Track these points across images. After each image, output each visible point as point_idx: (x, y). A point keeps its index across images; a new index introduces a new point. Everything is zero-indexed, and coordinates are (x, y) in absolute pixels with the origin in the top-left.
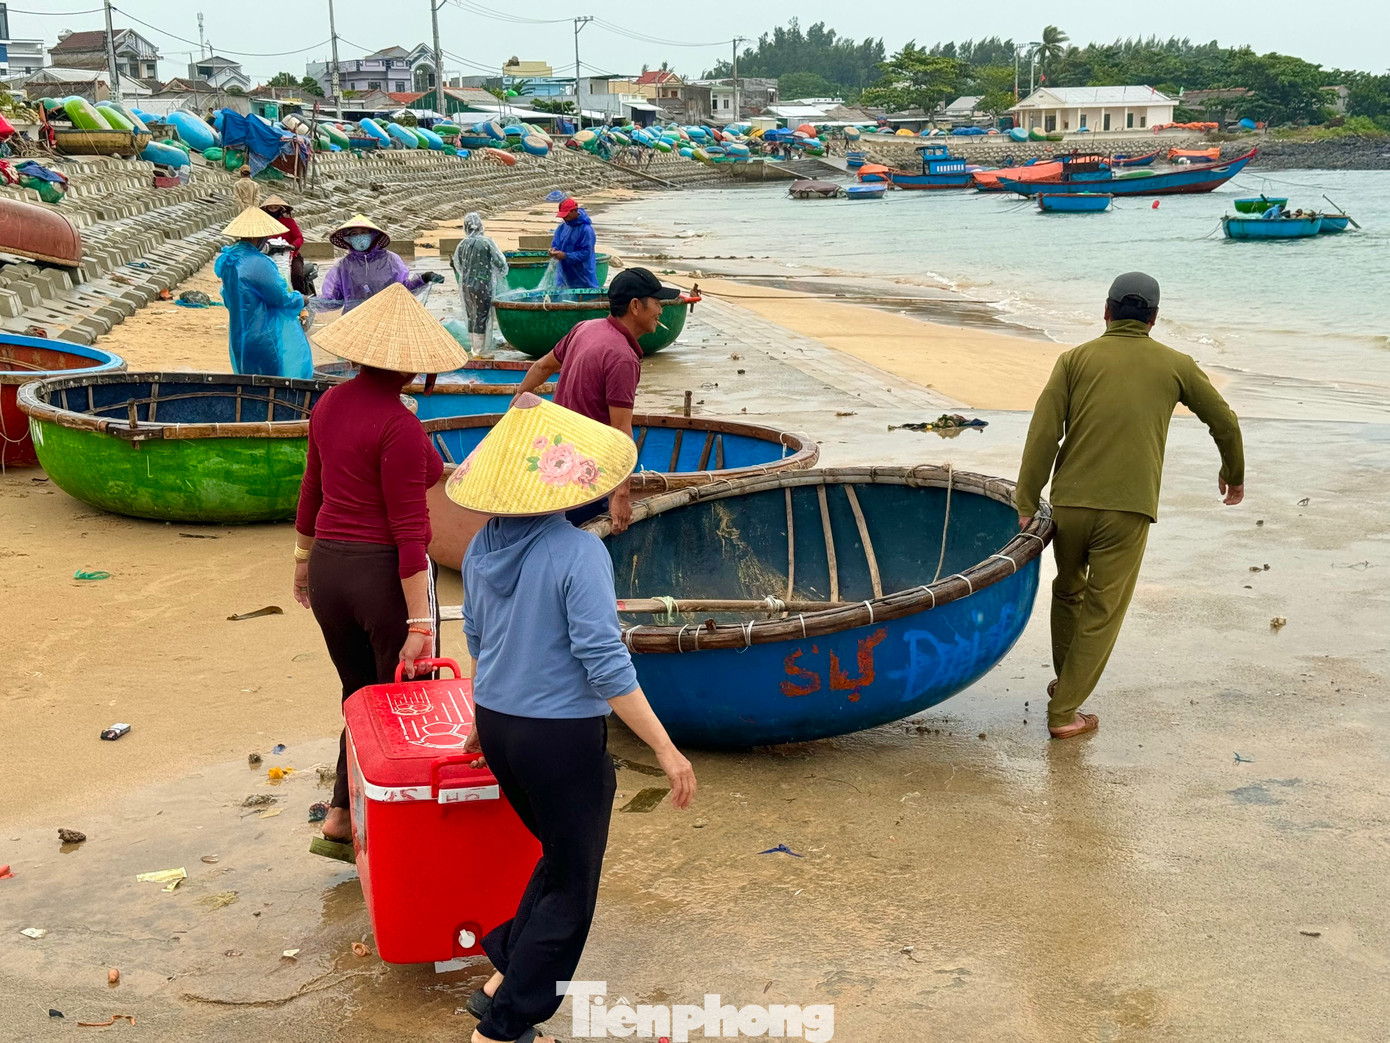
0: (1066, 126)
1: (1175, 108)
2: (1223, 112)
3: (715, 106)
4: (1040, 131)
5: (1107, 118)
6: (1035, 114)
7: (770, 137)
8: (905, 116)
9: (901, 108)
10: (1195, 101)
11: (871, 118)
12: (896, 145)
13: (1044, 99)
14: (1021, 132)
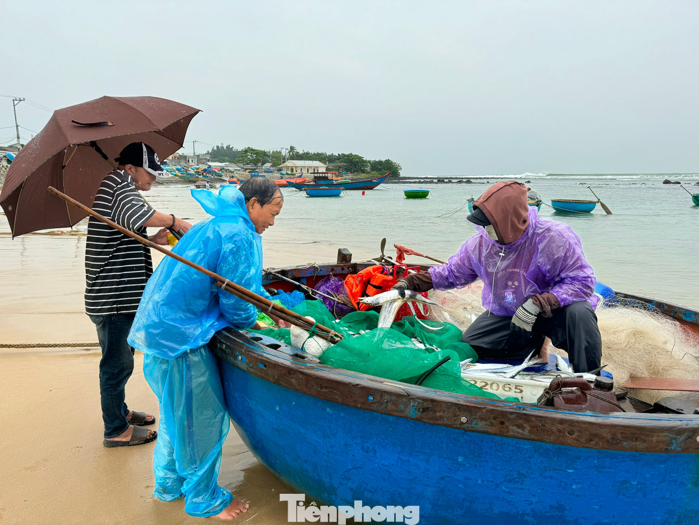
0: (297, 171)
1: (326, 168)
2: (339, 169)
3: (189, 162)
4: (289, 172)
5: (308, 169)
6: (287, 167)
7: (205, 170)
8: (249, 166)
9: (248, 164)
10: (331, 166)
11: (239, 167)
12: (246, 174)
13: (290, 163)
14: (284, 172)
